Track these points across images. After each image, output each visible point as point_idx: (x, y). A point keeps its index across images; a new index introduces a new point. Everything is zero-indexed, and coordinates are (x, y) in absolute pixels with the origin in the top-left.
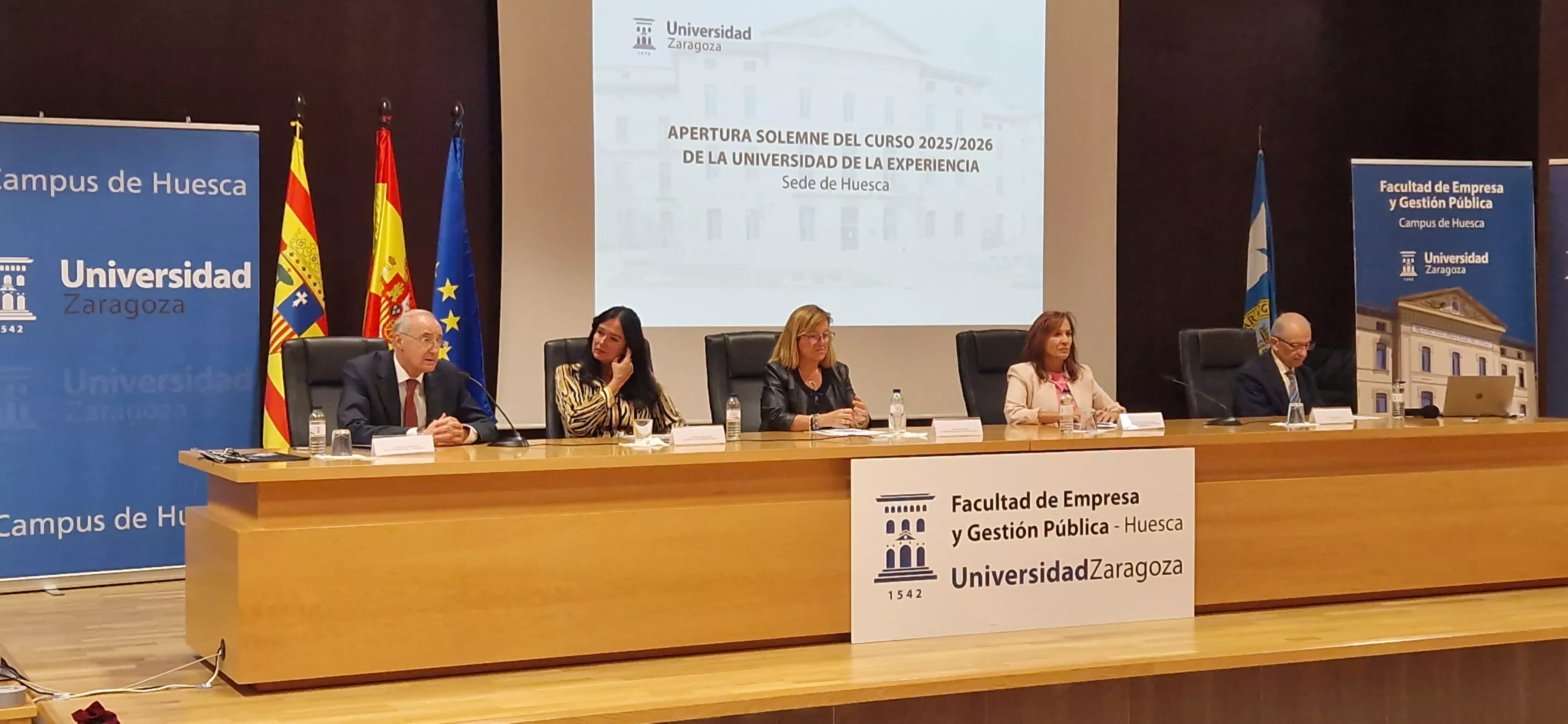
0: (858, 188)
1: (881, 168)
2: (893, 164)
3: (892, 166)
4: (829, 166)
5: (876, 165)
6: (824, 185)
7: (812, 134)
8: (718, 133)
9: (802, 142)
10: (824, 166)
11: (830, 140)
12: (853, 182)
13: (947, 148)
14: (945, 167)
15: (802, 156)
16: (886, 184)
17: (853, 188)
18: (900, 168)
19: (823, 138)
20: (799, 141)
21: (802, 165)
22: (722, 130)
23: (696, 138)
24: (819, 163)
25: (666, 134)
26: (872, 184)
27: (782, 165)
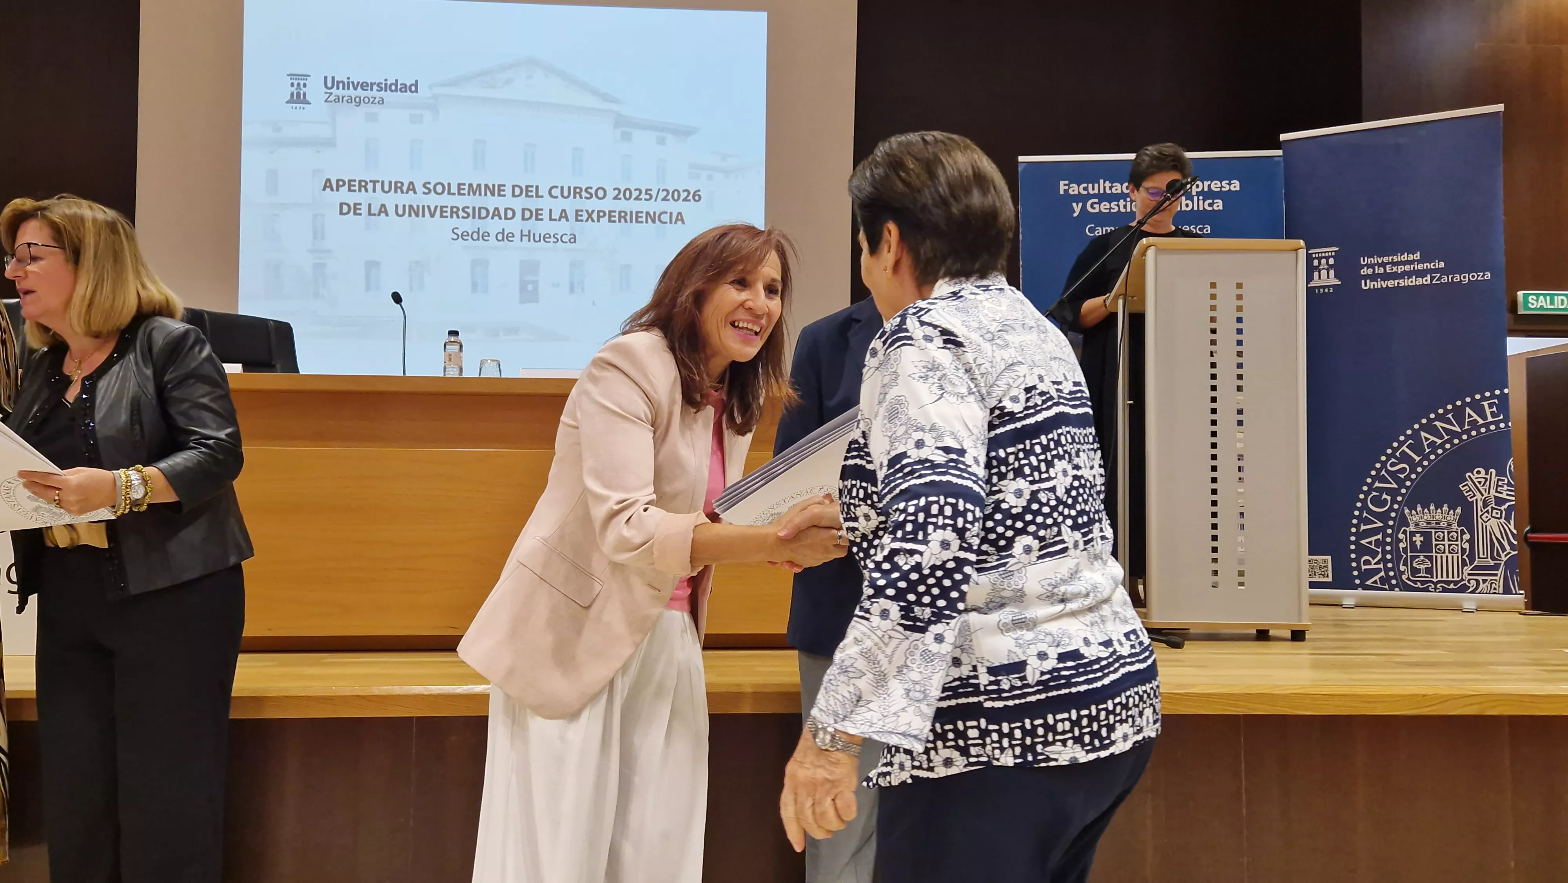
0: (540, 241)
1: (567, 220)
2: (581, 216)
3: (580, 218)
4: (506, 218)
5: (561, 217)
6: (500, 237)
8: (378, 186)
9: (474, 194)
10: (500, 218)
11: (508, 191)
12: (534, 234)
13: (646, 200)
14: (644, 219)
15: (474, 208)
16: (573, 236)
17: (534, 240)
18: (590, 220)
19: (499, 190)
20: (471, 193)
21: (474, 217)
22: (383, 182)
23: (355, 191)
24: (494, 215)
25: (322, 187)
26: (556, 236)
27: (452, 217)
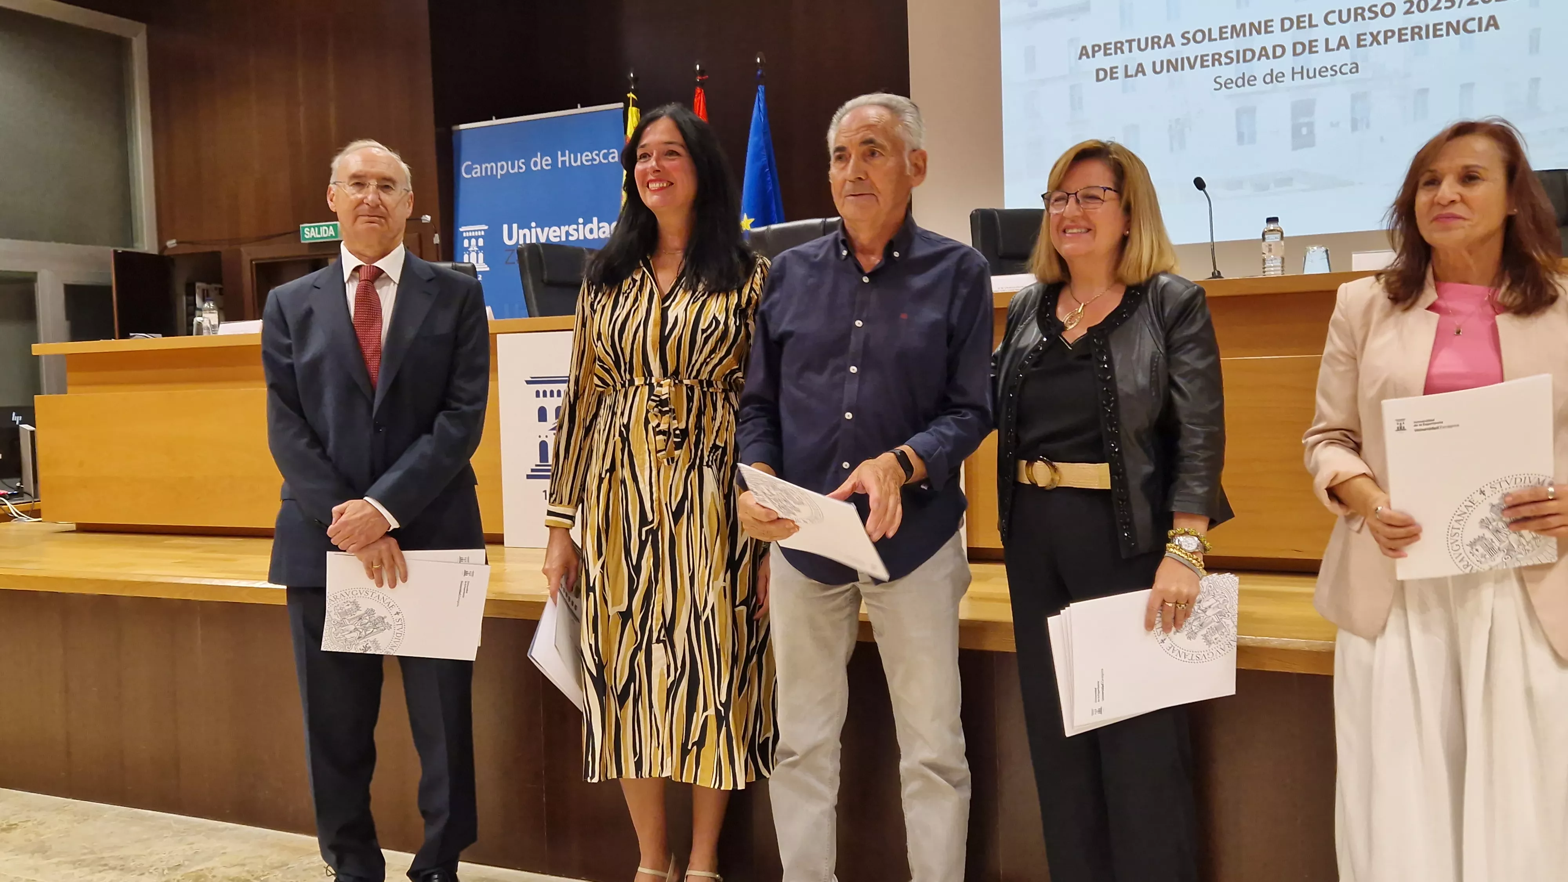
0: (1315, 76)
1: (1347, 47)
2: (1365, 40)
3: (1362, 43)
4: (1275, 57)
5: (1339, 45)
6: (1268, 79)
7: (1252, 24)
8: (1135, 44)
9: (1238, 36)
10: (1268, 58)
11: (1277, 26)
12: (1308, 70)
13: (1446, 8)
14: (1444, 32)
15: (1238, 52)
16: (1354, 65)
17: (1308, 77)
18: (1375, 43)
19: (1266, 26)
20: (1235, 35)
21: (1238, 62)
22: (1139, 40)
23: (1111, 54)
24: (1260, 56)
25: (1078, 56)
26: (1334, 68)
27: (1213, 65)
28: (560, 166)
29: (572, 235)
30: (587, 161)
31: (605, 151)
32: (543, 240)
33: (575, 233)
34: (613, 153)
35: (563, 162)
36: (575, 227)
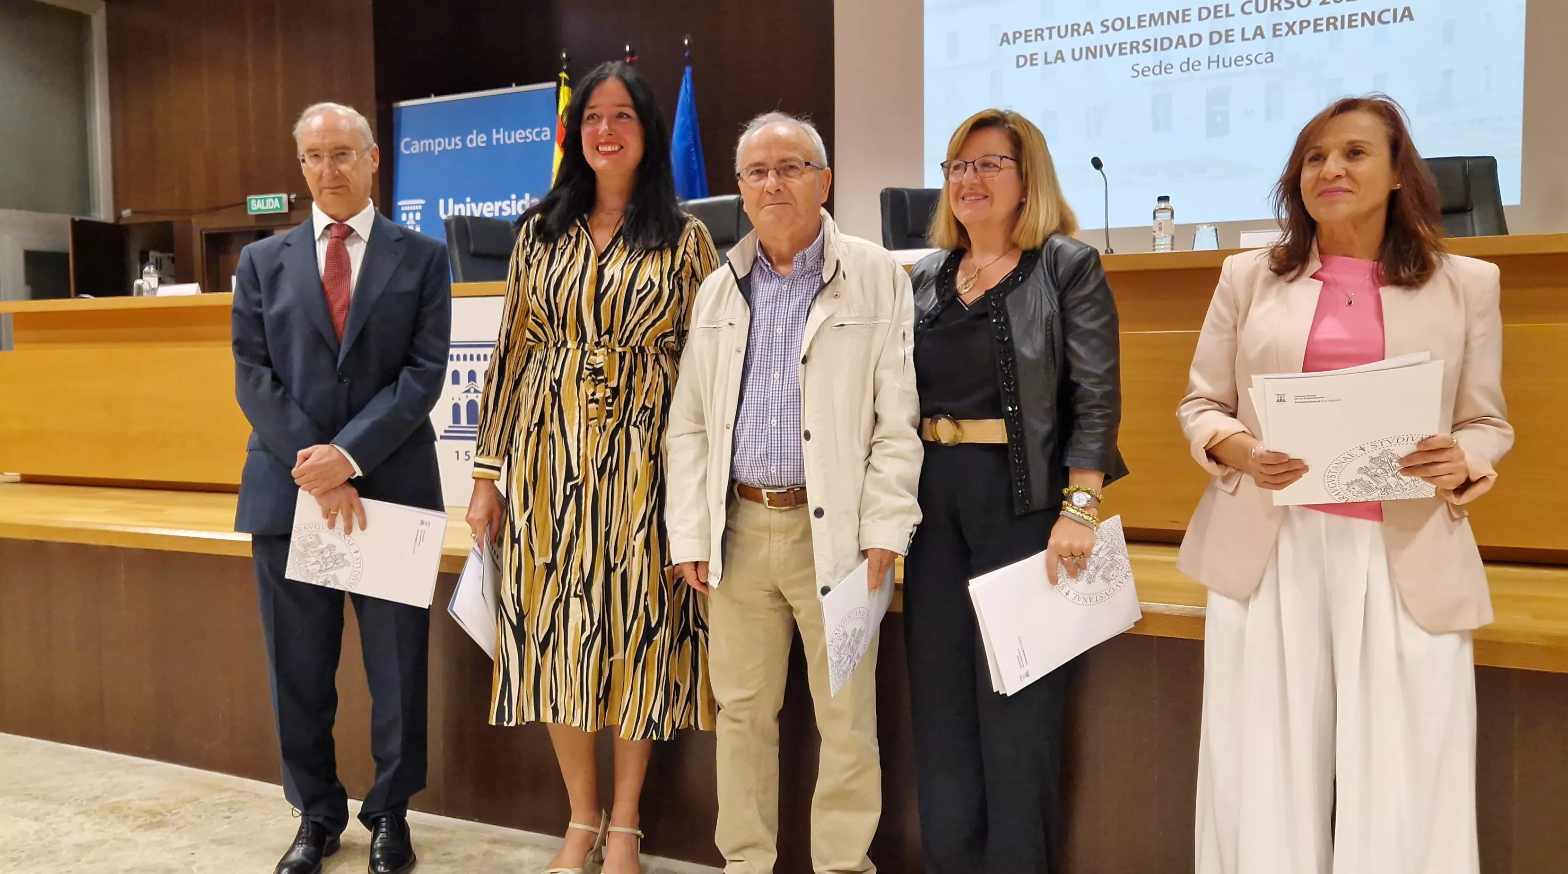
0: (1230, 65)
1: (1263, 37)
2: (1280, 30)
3: (1278, 33)
4: (1191, 45)
5: (1255, 35)
6: (1185, 67)
7: (1170, 13)
8: (1055, 31)
9: (1156, 24)
10: (1185, 46)
11: (1194, 14)
12: (1224, 59)
14: (1359, 23)
15: (1156, 40)
16: (1270, 55)
17: (1224, 65)
18: (1290, 33)
19: (1184, 16)
20: (1153, 24)
21: (1156, 49)
22: (1059, 27)
23: (1031, 41)
24: (1178, 44)
25: (1000, 42)
26: (1249, 57)
27: (1131, 52)
28: (494, 143)
29: (505, 211)
30: (521, 138)
31: (538, 129)
32: (477, 214)
33: (508, 209)
34: (546, 131)
35: (498, 140)
36: (508, 202)
